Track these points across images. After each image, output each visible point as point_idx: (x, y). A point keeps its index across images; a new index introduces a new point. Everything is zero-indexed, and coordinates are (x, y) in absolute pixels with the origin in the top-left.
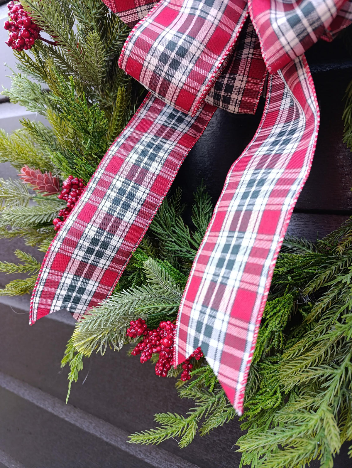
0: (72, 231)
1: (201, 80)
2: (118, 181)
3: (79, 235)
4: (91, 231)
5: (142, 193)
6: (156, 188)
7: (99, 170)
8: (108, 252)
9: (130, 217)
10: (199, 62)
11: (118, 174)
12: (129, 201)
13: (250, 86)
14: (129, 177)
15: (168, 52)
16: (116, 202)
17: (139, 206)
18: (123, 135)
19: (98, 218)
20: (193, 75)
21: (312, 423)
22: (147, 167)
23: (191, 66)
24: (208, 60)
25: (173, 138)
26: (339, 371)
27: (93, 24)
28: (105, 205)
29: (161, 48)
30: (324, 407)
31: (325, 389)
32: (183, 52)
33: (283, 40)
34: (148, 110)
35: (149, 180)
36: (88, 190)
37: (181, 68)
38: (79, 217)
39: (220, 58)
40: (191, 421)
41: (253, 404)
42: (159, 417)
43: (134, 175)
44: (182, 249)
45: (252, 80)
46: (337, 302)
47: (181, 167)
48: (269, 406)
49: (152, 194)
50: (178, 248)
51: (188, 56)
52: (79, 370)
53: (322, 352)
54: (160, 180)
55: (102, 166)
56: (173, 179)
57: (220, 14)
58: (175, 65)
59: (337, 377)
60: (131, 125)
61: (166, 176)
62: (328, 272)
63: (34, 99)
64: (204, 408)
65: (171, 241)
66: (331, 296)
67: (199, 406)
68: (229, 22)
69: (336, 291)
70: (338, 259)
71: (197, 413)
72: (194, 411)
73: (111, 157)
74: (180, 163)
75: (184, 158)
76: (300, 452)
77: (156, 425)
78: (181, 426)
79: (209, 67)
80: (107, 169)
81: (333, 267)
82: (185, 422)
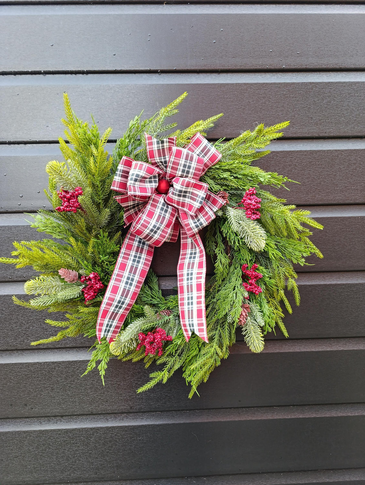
0: (110, 299)
1: (164, 237)
2: (126, 274)
3: (113, 300)
4: (118, 297)
5: (137, 278)
6: (141, 275)
7: (116, 270)
8: (124, 306)
9: (133, 289)
10: (163, 231)
11: (125, 271)
12: (131, 282)
13: (174, 233)
14: (130, 272)
15: (153, 228)
16: (127, 283)
17: (136, 284)
18: (121, 253)
19: (120, 291)
20: (161, 236)
21: (213, 351)
22: (137, 266)
23: (161, 232)
24: (166, 230)
25: (144, 252)
26: (217, 332)
27: (100, 201)
28: (122, 286)
29: (151, 227)
30: (215, 344)
31: (214, 338)
32: (158, 229)
33: (193, 230)
34: (129, 240)
35: (139, 272)
36: (112, 279)
37: (157, 233)
38: (112, 292)
39: (170, 229)
40: (165, 371)
41: (188, 356)
42: (152, 375)
43: (132, 271)
44: (149, 300)
45: (175, 231)
46: (213, 309)
47: (151, 265)
48: (195, 354)
49: (140, 278)
50: (147, 299)
51: (160, 229)
52: (105, 369)
53: (211, 326)
54: (143, 271)
55: (116, 268)
56: (148, 270)
57: (169, 215)
58: (155, 232)
59: (217, 334)
60: (123, 247)
61: (145, 269)
62: (209, 299)
63: (59, 232)
64: (170, 364)
65: (144, 297)
66: (211, 307)
67: (168, 364)
68: (172, 217)
69: (212, 305)
70: (211, 294)
71: (168, 367)
72: (166, 367)
73: (120, 263)
74: (150, 263)
75: (151, 261)
76: (209, 364)
77: (152, 379)
78: (161, 375)
79: (166, 233)
80: (120, 269)
81: (210, 297)
82: (163, 373)
